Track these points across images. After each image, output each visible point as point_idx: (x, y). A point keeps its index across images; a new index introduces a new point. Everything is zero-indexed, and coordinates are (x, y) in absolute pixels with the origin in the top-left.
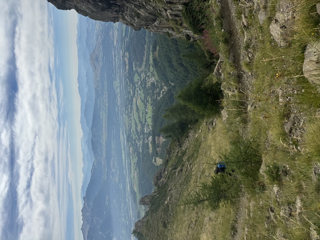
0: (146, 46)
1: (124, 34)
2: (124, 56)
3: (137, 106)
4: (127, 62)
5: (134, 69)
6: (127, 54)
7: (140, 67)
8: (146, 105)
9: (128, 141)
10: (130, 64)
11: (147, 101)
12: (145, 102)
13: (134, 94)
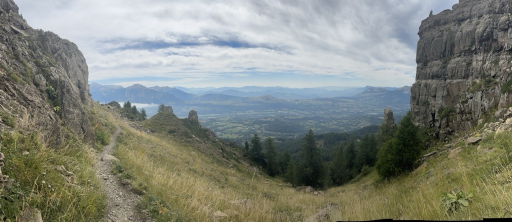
0: (280, 133)
1: (286, 117)
2: (271, 117)
3: (236, 127)
4: (267, 120)
5: (263, 125)
6: (273, 120)
7: (265, 129)
8: (237, 133)
9: (210, 119)
10: (267, 122)
11: (240, 135)
12: (240, 133)
13: (245, 125)
